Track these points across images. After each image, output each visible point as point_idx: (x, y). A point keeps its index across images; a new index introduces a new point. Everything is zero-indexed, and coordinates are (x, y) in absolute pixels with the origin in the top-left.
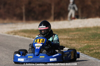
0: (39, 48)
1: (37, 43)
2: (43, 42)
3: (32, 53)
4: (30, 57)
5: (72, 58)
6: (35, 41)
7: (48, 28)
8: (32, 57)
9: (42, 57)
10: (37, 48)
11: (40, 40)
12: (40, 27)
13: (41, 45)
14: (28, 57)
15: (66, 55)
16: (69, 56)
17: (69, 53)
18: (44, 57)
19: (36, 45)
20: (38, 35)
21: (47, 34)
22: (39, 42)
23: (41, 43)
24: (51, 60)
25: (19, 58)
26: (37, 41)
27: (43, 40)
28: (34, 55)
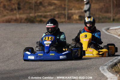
0: (48, 45)
1: (46, 41)
2: (52, 39)
3: (41, 50)
4: (40, 54)
5: (79, 55)
6: (44, 38)
7: (55, 26)
8: (42, 54)
9: (52, 54)
10: (46, 45)
11: (49, 37)
12: (48, 25)
13: (50, 42)
14: (39, 55)
15: (74, 53)
16: (77, 53)
17: (76, 50)
18: (54, 54)
19: (45, 42)
20: (45, 33)
21: (54, 32)
22: (48, 39)
23: (50, 41)
24: (61, 57)
25: (29, 55)
26: (46, 39)
27: (52, 37)
28: (44, 52)
